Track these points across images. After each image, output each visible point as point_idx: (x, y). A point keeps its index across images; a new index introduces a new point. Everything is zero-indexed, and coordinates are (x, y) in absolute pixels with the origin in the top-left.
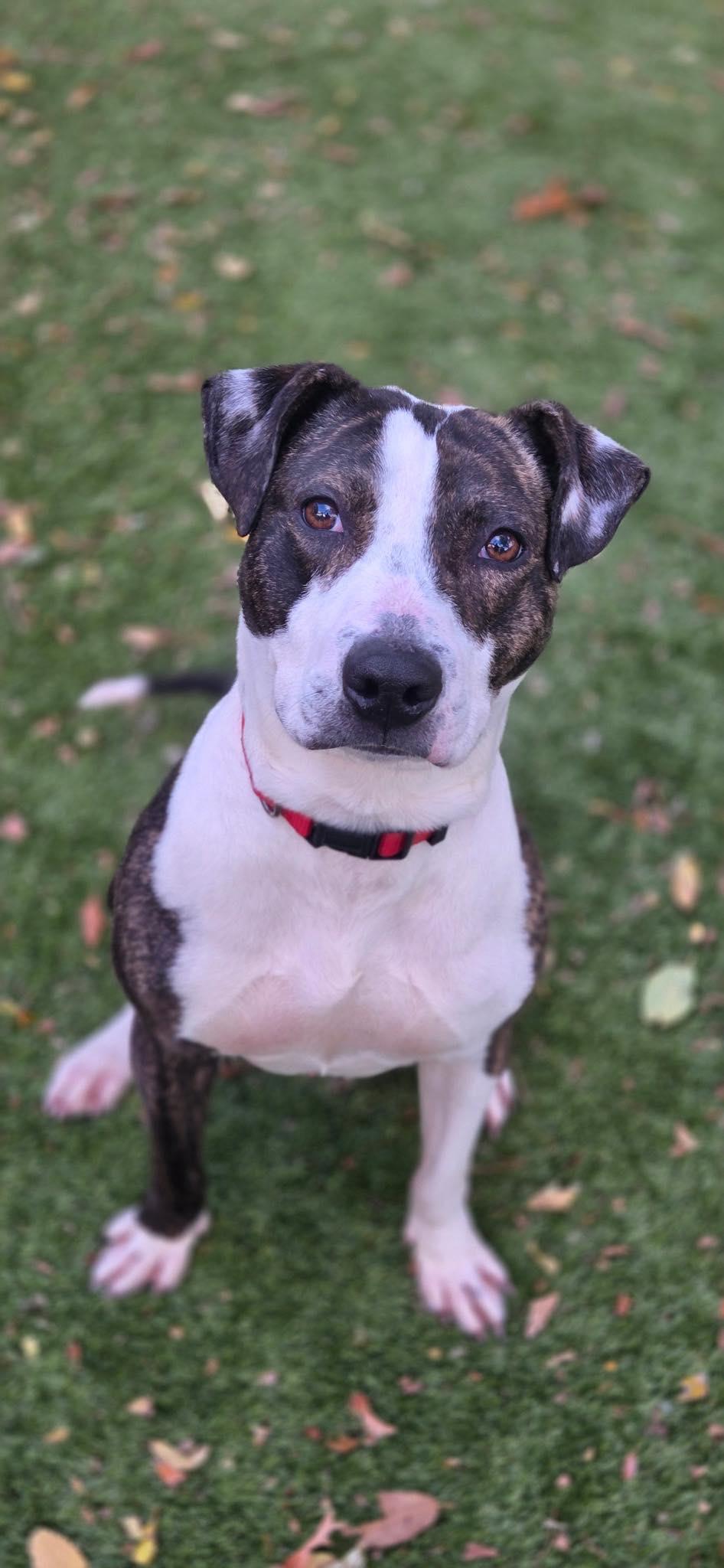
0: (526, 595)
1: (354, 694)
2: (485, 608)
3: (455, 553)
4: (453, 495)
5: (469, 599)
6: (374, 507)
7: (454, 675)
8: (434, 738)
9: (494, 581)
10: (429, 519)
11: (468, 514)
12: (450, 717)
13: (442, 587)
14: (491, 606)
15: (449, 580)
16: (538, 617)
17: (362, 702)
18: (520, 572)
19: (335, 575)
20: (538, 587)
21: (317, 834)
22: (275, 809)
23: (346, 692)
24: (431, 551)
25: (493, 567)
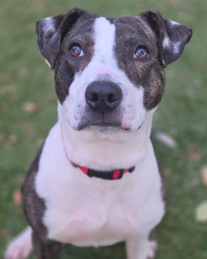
0: (153, 72)
1: (90, 102)
2: (138, 76)
3: (124, 56)
4: (121, 37)
5: (131, 72)
6: (93, 44)
7: (127, 94)
8: (122, 117)
9: (140, 66)
10: (114, 46)
11: (127, 42)
12: (127, 109)
13: (120, 67)
14: (140, 75)
15: (123, 65)
16: (159, 81)
17: (93, 104)
18: (149, 63)
19: (82, 70)
20: (158, 71)
21: (91, 173)
22: (75, 165)
23: (87, 102)
24: (115, 56)
25: (139, 61)
